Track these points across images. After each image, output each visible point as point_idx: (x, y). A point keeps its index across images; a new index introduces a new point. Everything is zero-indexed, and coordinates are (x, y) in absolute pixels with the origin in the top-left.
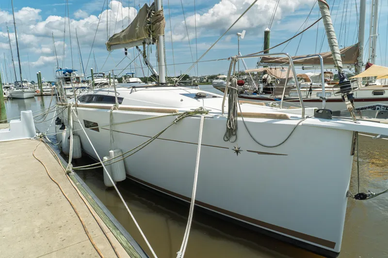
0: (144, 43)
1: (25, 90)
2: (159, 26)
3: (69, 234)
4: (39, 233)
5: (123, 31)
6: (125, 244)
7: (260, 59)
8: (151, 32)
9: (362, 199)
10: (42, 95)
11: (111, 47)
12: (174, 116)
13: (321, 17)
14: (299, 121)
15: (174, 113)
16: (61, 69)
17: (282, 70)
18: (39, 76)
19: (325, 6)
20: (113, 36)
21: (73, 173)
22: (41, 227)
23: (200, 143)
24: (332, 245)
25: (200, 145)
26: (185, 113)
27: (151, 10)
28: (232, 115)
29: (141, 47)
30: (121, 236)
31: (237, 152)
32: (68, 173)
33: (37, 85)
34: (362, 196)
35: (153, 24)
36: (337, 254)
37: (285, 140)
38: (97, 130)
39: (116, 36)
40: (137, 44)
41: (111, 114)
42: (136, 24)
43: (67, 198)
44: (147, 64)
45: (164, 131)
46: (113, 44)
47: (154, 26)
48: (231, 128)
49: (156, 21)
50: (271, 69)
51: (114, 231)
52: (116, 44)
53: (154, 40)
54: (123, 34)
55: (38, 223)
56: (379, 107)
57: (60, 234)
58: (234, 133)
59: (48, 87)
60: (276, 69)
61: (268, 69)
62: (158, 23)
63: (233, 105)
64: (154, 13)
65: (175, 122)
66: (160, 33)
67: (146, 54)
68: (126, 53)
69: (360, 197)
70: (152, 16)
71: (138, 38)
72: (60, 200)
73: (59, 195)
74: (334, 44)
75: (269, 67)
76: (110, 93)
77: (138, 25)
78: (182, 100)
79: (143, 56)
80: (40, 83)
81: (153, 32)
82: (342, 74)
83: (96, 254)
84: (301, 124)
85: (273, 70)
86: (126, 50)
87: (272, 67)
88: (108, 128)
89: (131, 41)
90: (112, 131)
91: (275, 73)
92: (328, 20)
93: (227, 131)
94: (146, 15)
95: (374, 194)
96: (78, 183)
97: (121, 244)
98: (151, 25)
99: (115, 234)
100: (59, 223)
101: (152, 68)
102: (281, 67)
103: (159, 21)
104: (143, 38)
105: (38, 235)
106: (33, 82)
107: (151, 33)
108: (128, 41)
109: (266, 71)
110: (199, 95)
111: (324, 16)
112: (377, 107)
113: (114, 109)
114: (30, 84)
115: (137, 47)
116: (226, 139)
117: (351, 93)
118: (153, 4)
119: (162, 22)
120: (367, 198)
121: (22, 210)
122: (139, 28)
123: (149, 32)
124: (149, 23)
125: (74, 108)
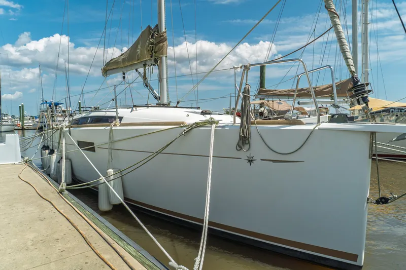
0: (145, 65)
1: (4, 123)
2: (162, 47)
3: (69, 245)
4: (32, 245)
5: (122, 55)
6: (134, 254)
7: (257, 92)
8: (153, 52)
9: (383, 203)
10: (23, 129)
11: (108, 72)
12: (182, 128)
13: (332, 26)
14: (314, 126)
15: (182, 125)
16: (46, 102)
17: (279, 103)
18: (21, 109)
19: (336, 16)
20: (111, 60)
21: (66, 192)
22: (35, 240)
23: (211, 155)
24: (355, 257)
25: (212, 157)
26: (194, 124)
27: (155, 32)
28: (245, 123)
29: (141, 70)
30: (129, 247)
31: (250, 161)
32: (61, 192)
33: (18, 120)
34: (383, 200)
35: (156, 45)
36: (361, 267)
37: (300, 146)
38: (93, 150)
39: (114, 60)
40: (136, 67)
41: (111, 131)
42: (137, 47)
43: (63, 213)
44: (147, 86)
45: (171, 143)
46: (110, 68)
47: (157, 47)
48: (244, 136)
49: (159, 43)
50: (268, 101)
51: (120, 243)
52: (114, 69)
53: (156, 61)
54: (122, 57)
55: (31, 236)
56: (393, 110)
57: (57, 246)
58: (247, 142)
59: (30, 121)
60: (273, 101)
61: (265, 101)
62: (161, 44)
63: (246, 112)
64: (157, 34)
65: (183, 133)
66: (162, 54)
67: (147, 77)
68: (124, 77)
69: (381, 201)
70: (156, 37)
71: (138, 60)
72: (54, 216)
73: (53, 212)
74: (346, 50)
75: (266, 99)
76: (107, 113)
77: (139, 47)
78: (188, 116)
79: (144, 77)
80: (22, 117)
81: (155, 52)
82: (356, 78)
83: (102, 263)
84: (317, 128)
85: (271, 102)
86: (124, 74)
87: (269, 99)
88: (107, 146)
89: (130, 63)
90: (110, 149)
91: (273, 106)
92: (339, 28)
93: (240, 140)
94: (149, 36)
95: (396, 196)
96: (73, 201)
97: (130, 253)
98: (154, 46)
99: (122, 245)
100: (56, 236)
101: (152, 90)
102: (278, 100)
103: (163, 42)
104: (145, 59)
105: (32, 247)
106: (14, 116)
107: (154, 54)
108: (127, 64)
109: (263, 103)
110: (204, 112)
111: (335, 25)
112: (391, 110)
113: (114, 126)
114: (10, 117)
115: (137, 70)
116: (238, 148)
117: (365, 95)
118: (157, 26)
119: (165, 43)
120: (389, 201)
121: (10, 225)
122: (140, 50)
123: (152, 52)
124: (152, 44)
125: (68, 129)
